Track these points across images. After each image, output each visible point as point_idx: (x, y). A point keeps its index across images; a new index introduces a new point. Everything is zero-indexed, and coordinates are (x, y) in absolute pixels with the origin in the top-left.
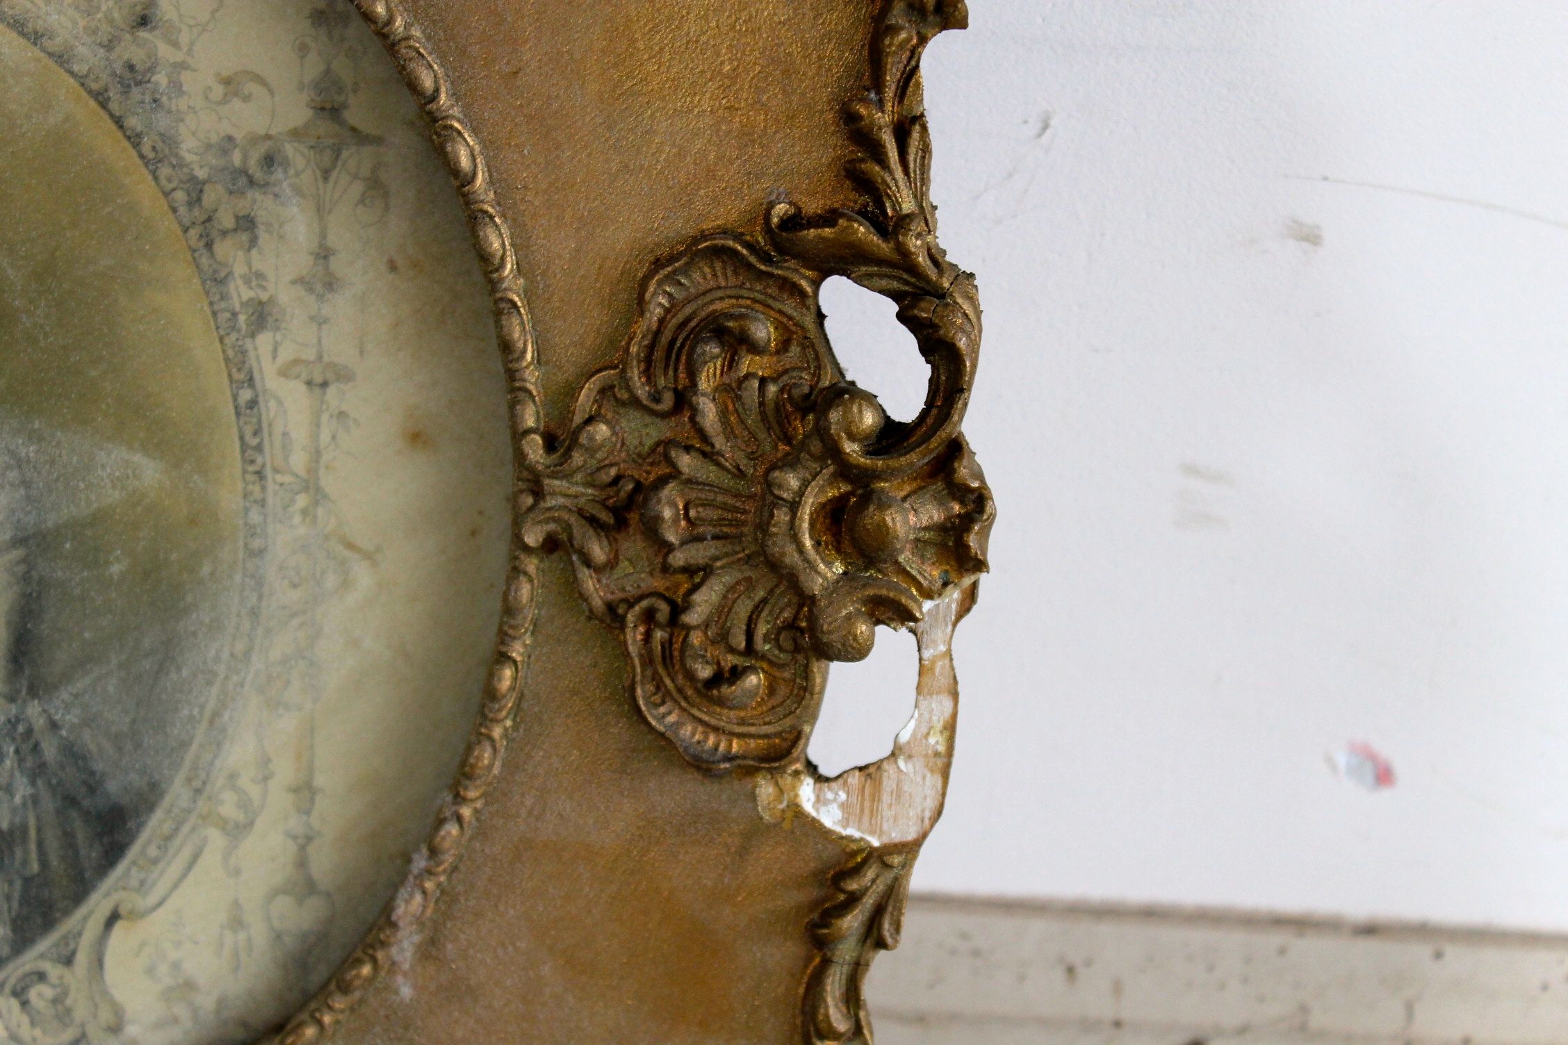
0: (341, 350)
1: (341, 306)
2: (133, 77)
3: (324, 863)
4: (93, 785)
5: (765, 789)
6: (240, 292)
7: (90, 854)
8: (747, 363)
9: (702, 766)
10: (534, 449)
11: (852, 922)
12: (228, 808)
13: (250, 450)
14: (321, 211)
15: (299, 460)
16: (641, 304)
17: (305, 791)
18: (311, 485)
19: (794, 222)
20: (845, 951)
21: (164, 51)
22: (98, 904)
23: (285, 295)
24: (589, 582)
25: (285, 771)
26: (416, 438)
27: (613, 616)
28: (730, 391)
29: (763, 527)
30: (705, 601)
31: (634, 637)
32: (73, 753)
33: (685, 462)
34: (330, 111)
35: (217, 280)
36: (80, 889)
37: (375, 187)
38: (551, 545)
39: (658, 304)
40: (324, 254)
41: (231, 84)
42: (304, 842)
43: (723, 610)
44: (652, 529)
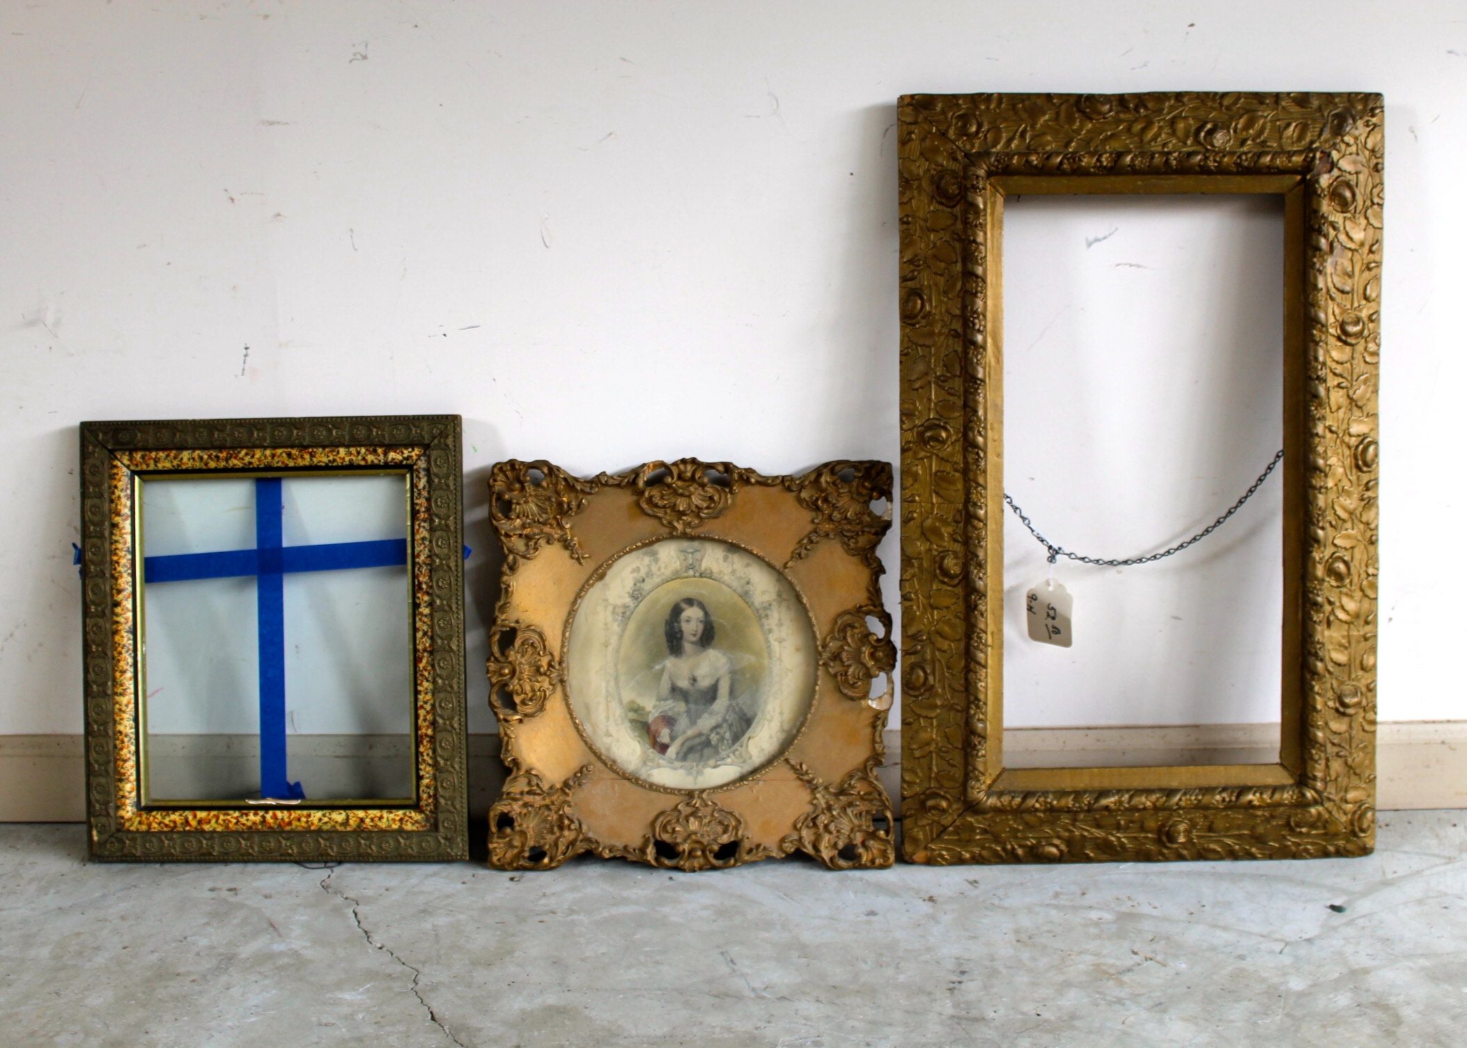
0: (784, 635)
1: (784, 628)
2: (746, 593)
3: (786, 727)
4: (745, 715)
5: (863, 702)
6: (766, 627)
7: (745, 726)
8: (856, 631)
9: (852, 699)
10: (820, 648)
11: (879, 723)
12: (768, 717)
13: (769, 654)
14: (779, 613)
15: (778, 655)
16: (836, 622)
17: (781, 713)
18: (780, 659)
19: (861, 607)
20: (879, 728)
21: (752, 588)
22: (747, 736)
23: (774, 628)
24: (830, 669)
25: (778, 710)
26: (797, 650)
27: (835, 676)
28: (852, 636)
29: (859, 656)
30: (851, 670)
31: (839, 678)
32: (741, 709)
33: (846, 648)
34: (779, 595)
35: (762, 626)
36: (743, 733)
37: (788, 608)
38: (824, 664)
39: (839, 622)
40: (780, 620)
41: (764, 592)
42: (782, 722)
43: (854, 672)
44: (841, 660)
